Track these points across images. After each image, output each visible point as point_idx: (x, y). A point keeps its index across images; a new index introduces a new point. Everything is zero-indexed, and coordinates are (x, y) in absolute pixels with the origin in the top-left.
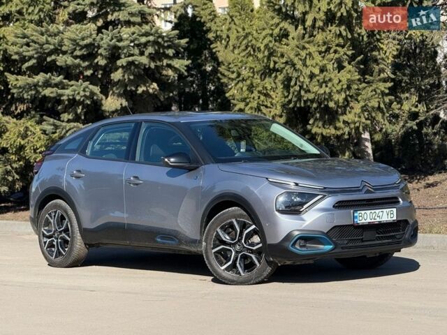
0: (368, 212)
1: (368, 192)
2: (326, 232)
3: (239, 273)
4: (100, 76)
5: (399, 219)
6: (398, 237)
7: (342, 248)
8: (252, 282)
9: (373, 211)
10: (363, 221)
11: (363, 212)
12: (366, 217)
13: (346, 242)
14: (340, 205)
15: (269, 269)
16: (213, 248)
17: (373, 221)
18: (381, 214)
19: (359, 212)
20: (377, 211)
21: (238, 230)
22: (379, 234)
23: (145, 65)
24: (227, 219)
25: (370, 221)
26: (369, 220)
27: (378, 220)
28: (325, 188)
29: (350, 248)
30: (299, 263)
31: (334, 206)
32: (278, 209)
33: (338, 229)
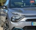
10: (35, 25)
11: (35, 22)
19: (33, 22)
32: (11, 21)
33: (27, 27)
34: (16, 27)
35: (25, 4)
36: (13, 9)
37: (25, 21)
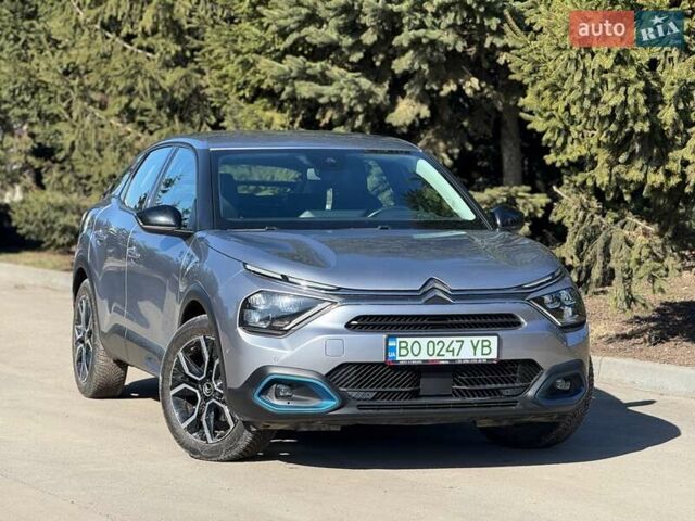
0: (424, 341)
1: (437, 301)
2: (324, 373)
3: (205, 439)
4: (378, 64)
5: (504, 358)
6: (505, 392)
7: (359, 407)
8: (222, 457)
9: (436, 340)
10: (410, 357)
11: (410, 340)
12: (418, 349)
13: (372, 395)
14: (362, 324)
15: (247, 437)
16: (172, 388)
17: (435, 357)
18: (456, 346)
19: (399, 339)
20: (447, 340)
21: (207, 357)
22: (459, 385)
23: (448, 45)
24: (192, 336)
25: (428, 358)
26: (424, 356)
27: (449, 356)
28: (339, 289)
29: (380, 407)
30: (305, 429)
31: (348, 325)
32: (243, 323)
33: (352, 371)
34: (276, 372)
35: (330, 193)
36: (248, 241)
37: (342, 326)
